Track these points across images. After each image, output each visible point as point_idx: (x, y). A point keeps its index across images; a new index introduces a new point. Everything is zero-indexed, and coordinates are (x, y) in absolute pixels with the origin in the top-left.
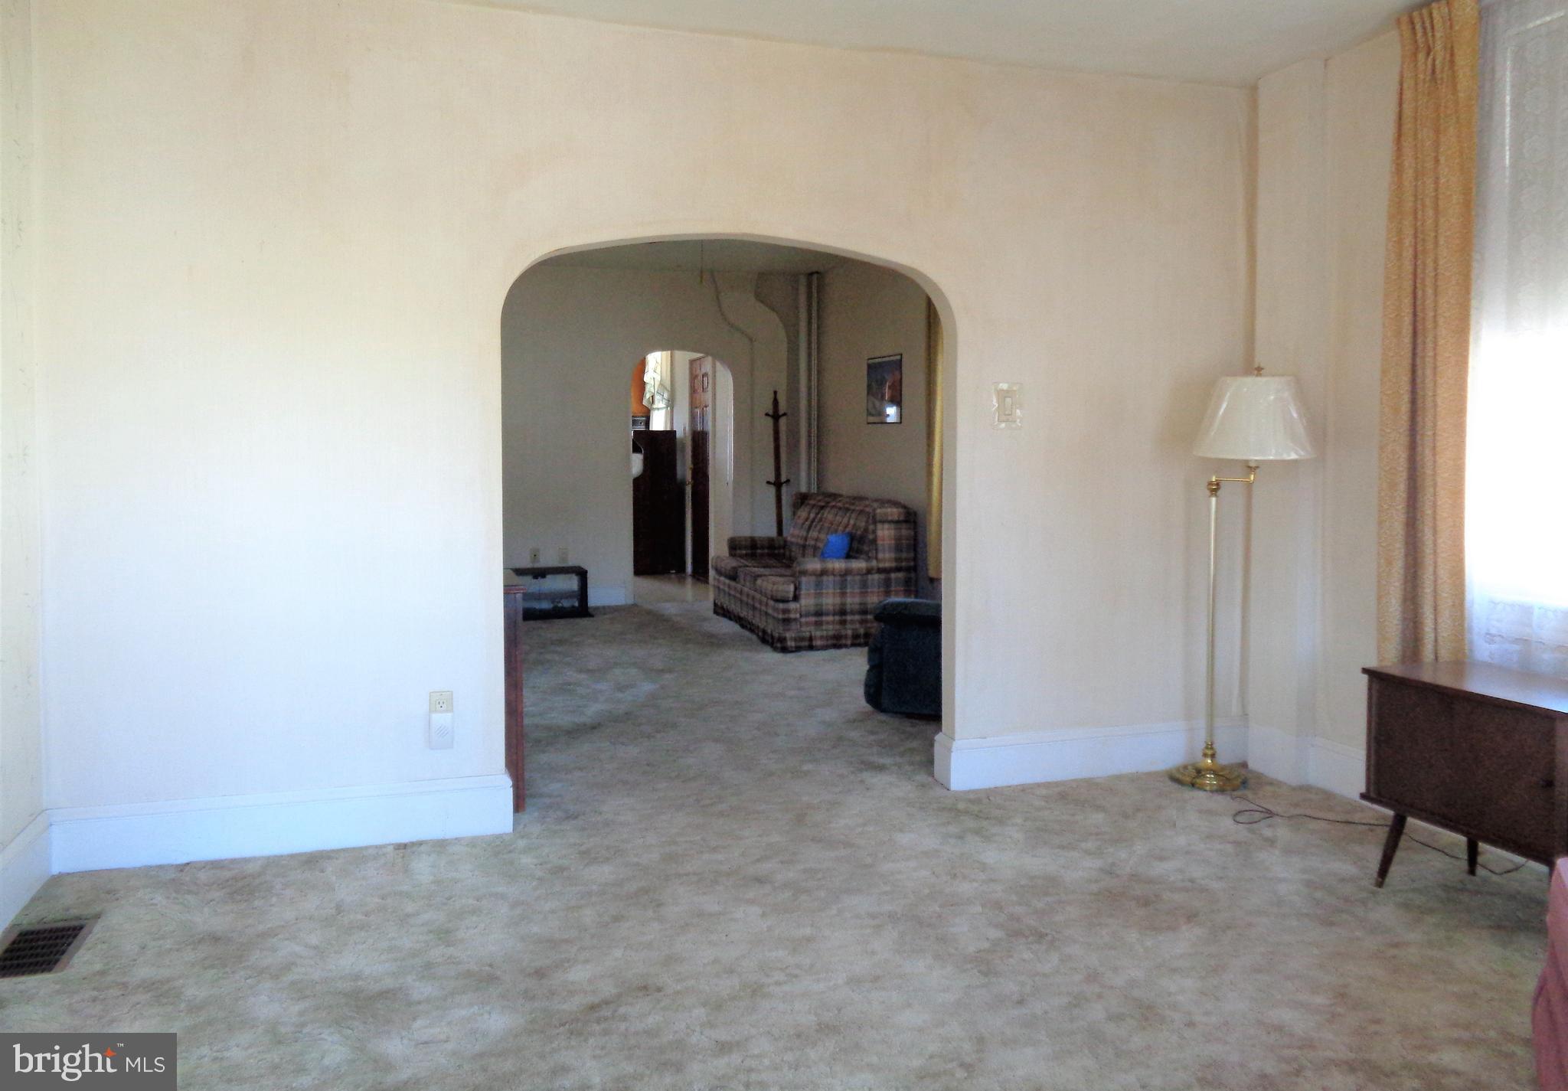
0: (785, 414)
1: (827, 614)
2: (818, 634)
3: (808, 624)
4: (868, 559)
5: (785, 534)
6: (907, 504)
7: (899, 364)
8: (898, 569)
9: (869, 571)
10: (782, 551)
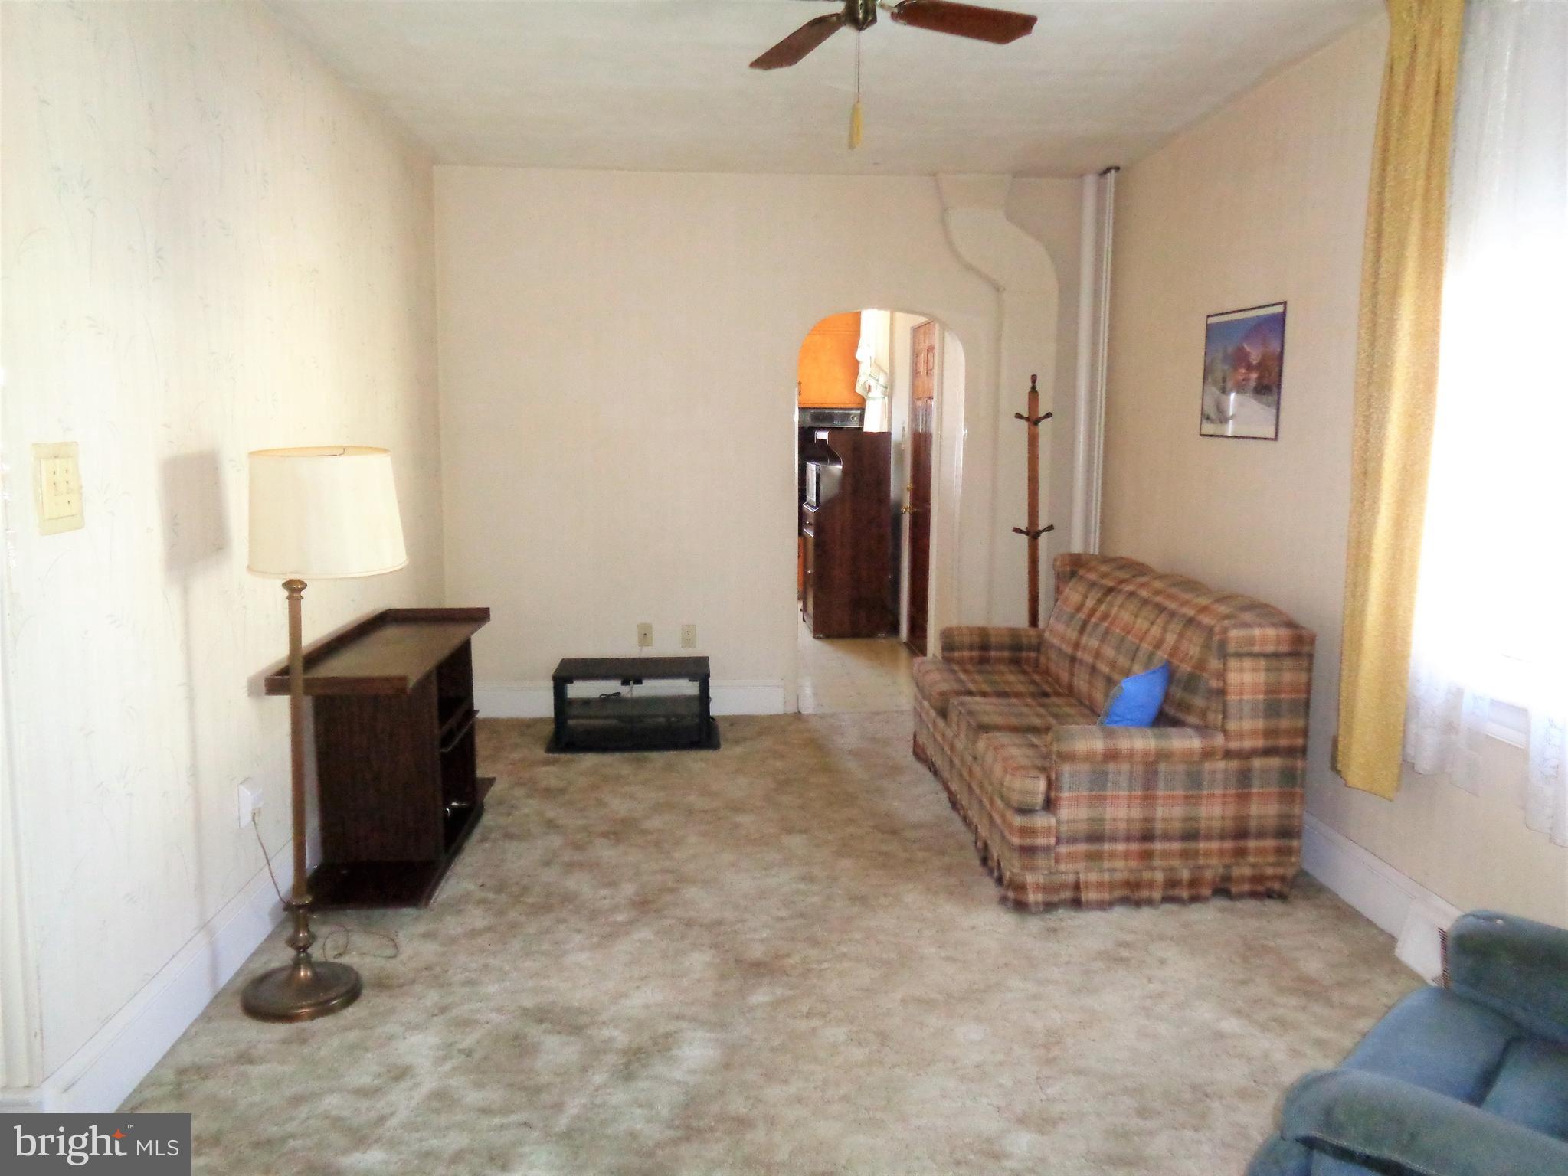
0: (1049, 415)
1: (1114, 839)
2: (1093, 877)
3: (1072, 857)
4: (1203, 730)
5: (1041, 623)
6: (1301, 619)
7: (1280, 320)
8: (1268, 752)
9: (1207, 754)
10: (1033, 655)
